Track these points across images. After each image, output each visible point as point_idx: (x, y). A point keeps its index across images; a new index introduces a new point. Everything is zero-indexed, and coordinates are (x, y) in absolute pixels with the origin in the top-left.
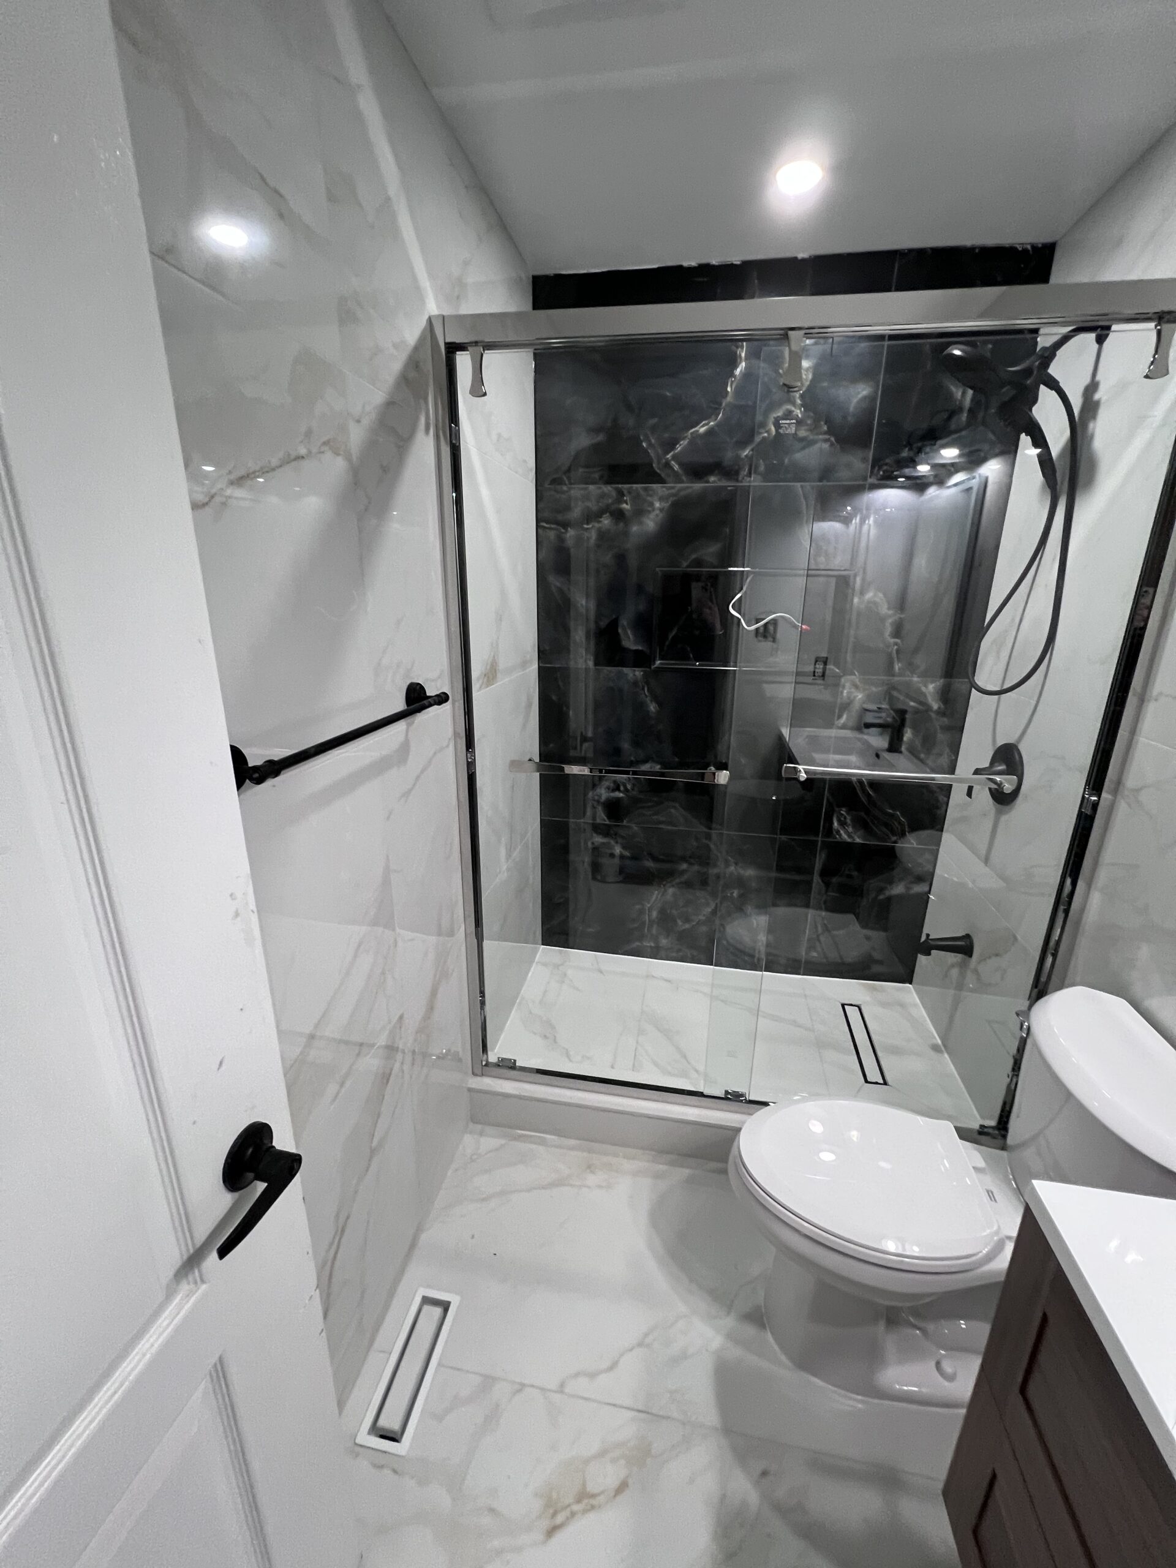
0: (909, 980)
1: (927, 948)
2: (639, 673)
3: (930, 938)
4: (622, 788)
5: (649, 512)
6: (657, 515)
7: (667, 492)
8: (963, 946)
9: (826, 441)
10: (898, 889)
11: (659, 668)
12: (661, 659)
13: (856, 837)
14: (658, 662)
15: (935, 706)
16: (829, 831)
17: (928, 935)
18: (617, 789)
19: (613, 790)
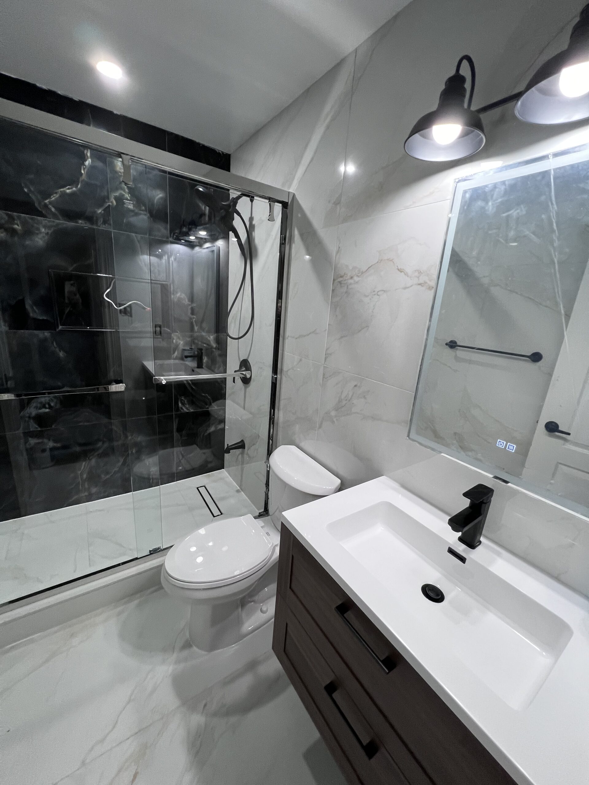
0: (223, 467)
1: (228, 451)
2: (47, 334)
3: (229, 445)
4: (47, 406)
5: (38, 234)
6: (44, 237)
7: (49, 224)
8: (241, 445)
9: (145, 215)
10: (212, 429)
11: (61, 330)
12: (61, 325)
13: (190, 409)
14: (60, 327)
15: (214, 345)
16: (178, 409)
17: (228, 445)
18: (44, 407)
19: (40, 409)
